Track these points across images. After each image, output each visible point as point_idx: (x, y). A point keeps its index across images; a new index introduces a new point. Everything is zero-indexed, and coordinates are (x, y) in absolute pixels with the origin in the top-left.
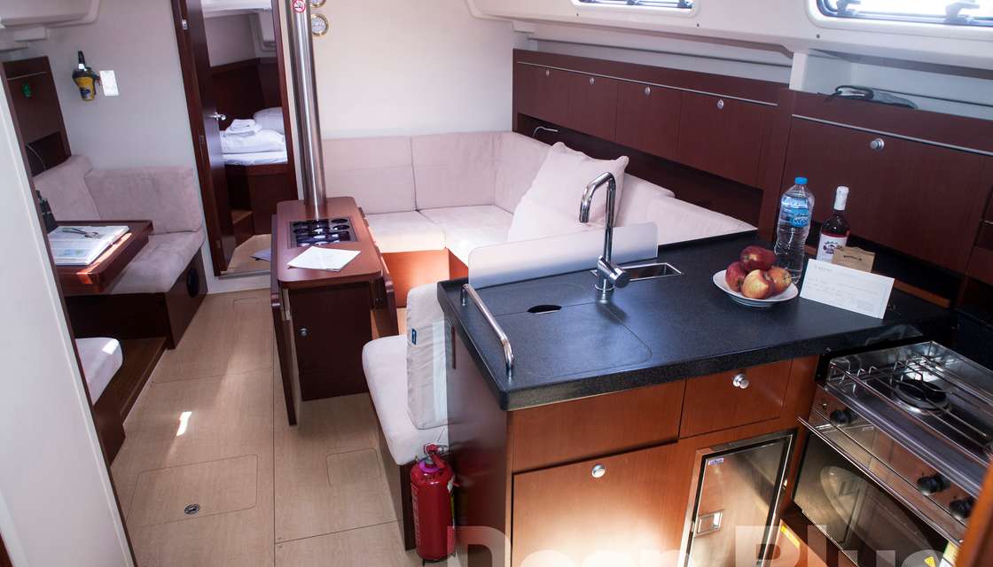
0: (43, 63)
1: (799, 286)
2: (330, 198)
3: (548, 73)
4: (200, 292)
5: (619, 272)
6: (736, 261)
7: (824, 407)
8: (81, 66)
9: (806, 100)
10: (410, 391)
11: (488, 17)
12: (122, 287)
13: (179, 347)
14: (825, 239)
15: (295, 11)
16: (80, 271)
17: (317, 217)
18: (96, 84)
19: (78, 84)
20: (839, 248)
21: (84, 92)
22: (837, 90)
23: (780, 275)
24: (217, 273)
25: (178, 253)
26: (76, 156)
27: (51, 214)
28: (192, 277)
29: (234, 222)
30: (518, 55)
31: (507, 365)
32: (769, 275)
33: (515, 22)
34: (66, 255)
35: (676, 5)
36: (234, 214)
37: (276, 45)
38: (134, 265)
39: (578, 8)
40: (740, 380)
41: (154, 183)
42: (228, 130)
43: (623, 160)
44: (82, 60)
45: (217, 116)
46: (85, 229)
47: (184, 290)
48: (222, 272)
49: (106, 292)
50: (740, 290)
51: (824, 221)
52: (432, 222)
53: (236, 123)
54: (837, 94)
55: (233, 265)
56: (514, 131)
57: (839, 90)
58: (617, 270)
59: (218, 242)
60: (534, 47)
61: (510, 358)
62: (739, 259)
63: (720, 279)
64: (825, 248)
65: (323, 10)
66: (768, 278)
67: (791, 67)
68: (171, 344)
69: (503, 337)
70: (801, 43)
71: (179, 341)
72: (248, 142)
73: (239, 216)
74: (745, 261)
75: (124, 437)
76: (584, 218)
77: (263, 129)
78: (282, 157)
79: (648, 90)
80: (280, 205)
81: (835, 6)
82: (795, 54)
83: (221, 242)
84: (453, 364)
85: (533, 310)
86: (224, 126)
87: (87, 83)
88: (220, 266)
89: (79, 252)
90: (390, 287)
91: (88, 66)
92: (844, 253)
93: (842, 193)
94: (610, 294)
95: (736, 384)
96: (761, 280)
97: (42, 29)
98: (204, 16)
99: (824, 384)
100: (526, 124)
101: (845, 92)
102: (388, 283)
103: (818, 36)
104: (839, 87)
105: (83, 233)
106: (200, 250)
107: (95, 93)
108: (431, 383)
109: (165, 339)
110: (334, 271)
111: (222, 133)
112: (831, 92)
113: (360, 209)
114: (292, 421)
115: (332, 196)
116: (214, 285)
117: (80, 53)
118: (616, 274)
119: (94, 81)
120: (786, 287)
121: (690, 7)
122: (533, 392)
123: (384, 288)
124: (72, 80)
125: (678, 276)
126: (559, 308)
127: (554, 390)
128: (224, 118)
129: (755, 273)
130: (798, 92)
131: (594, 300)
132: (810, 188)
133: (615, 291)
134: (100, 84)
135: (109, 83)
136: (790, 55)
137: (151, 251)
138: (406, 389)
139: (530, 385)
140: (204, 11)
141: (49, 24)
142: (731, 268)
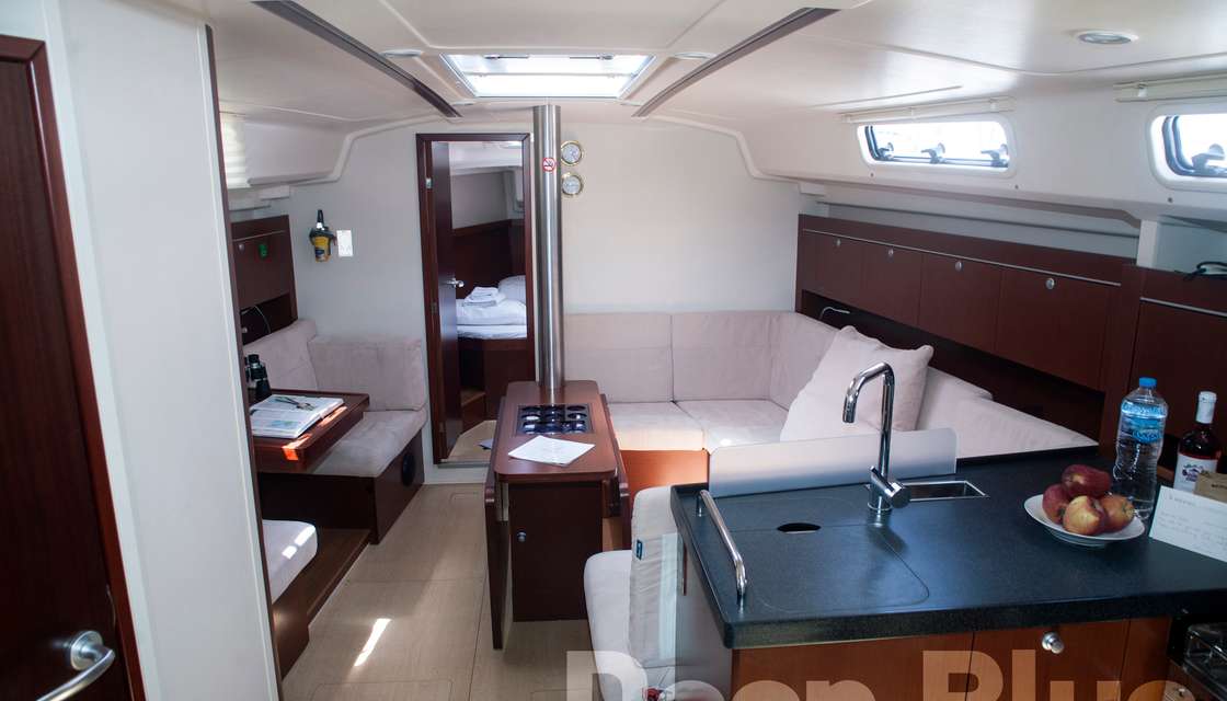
0: (283, 222)
1: (1149, 523)
2: (569, 382)
3: (839, 242)
4: (415, 481)
5: (897, 487)
6: (1056, 483)
7: (1181, 694)
8: (319, 226)
9: (1158, 281)
10: (631, 618)
11: (771, 177)
12: (326, 467)
13: (382, 543)
14: (1184, 461)
15: (544, 170)
16: (286, 444)
17: (553, 402)
18: (332, 244)
19: (313, 243)
20: (1205, 473)
21: (318, 252)
22: (1199, 267)
23: (1117, 506)
24: (437, 460)
25: (394, 433)
26: (302, 320)
27: (267, 381)
28: (407, 463)
29: (463, 404)
30: (805, 222)
31: (738, 592)
32: (1100, 504)
33: (802, 183)
34: (273, 426)
35: (990, 163)
36: (464, 394)
37: (523, 205)
38: (344, 443)
39: (873, 166)
40: (1051, 640)
41: (379, 355)
42: (468, 299)
43: (926, 351)
44: (320, 219)
45: (455, 282)
46: (297, 399)
47: (397, 476)
48: (443, 460)
49: (308, 472)
50: (1060, 522)
51: (1181, 436)
52: (689, 416)
53: (478, 291)
54: (1200, 272)
55: (456, 452)
56: (797, 311)
57: (1203, 267)
58: (895, 485)
59: (441, 425)
60: (824, 212)
61: (742, 584)
62: (1059, 481)
63: (1035, 506)
64: (1185, 473)
65: (580, 169)
66: (1099, 508)
67: (1138, 237)
68: (375, 539)
69: (737, 556)
70: (1151, 209)
71: (384, 535)
72: (488, 313)
73: (468, 398)
74: (1068, 483)
75: (308, 640)
76: (849, 416)
77: (507, 299)
78: (520, 331)
79: (959, 265)
80: (512, 386)
81: (1190, 163)
82: (1143, 223)
83: (444, 426)
84: (684, 589)
85: (785, 528)
86: (462, 294)
87: (322, 243)
88: (440, 454)
89: (288, 424)
90: (625, 491)
91: (326, 225)
92: (1211, 482)
93: (1207, 401)
94: (886, 515)
95: (1046, 646)
96: (1090, 511)
97: (287, 188)
98: (452, 174)
99: (1181, 661)
100: (813, 304)
101: (1210, 270)
102: (623, 486)
103: (1170, 200)
104: (1202, 264)
105: (296, 403)
106: (419, 434)
107: (329, 254)
108: (656, 610)
109: (368, 531)
110: (560, 466)
111: (459, 302)
112: (1191, 269)
113: (603, 397)
114: (498, 644)
115: (571, 379)
116: (432, 475)
117: (320, 212)
118: (892, 489)
119: (330, 241)
120: (1126, 523)
121: (1006, 166)
122: (766, 628)
123: (618, 491)
124: (308, 238)
125: (981, 499)
126: (816, 528)
127: (793, 629)
128: (461, 285)
129: (1081, 501)
130: (1148, 269)
131: (864, 522)
132: (1161, 392)
133: (893, 513)
134: (336, 245)
135: (345, 243)
136: (1137, 223)
137: (365, 429)
138: (627, 614)
139: (764, 619)
140: (451, 168)
141: (293, 182)
142: (1050, 492)
